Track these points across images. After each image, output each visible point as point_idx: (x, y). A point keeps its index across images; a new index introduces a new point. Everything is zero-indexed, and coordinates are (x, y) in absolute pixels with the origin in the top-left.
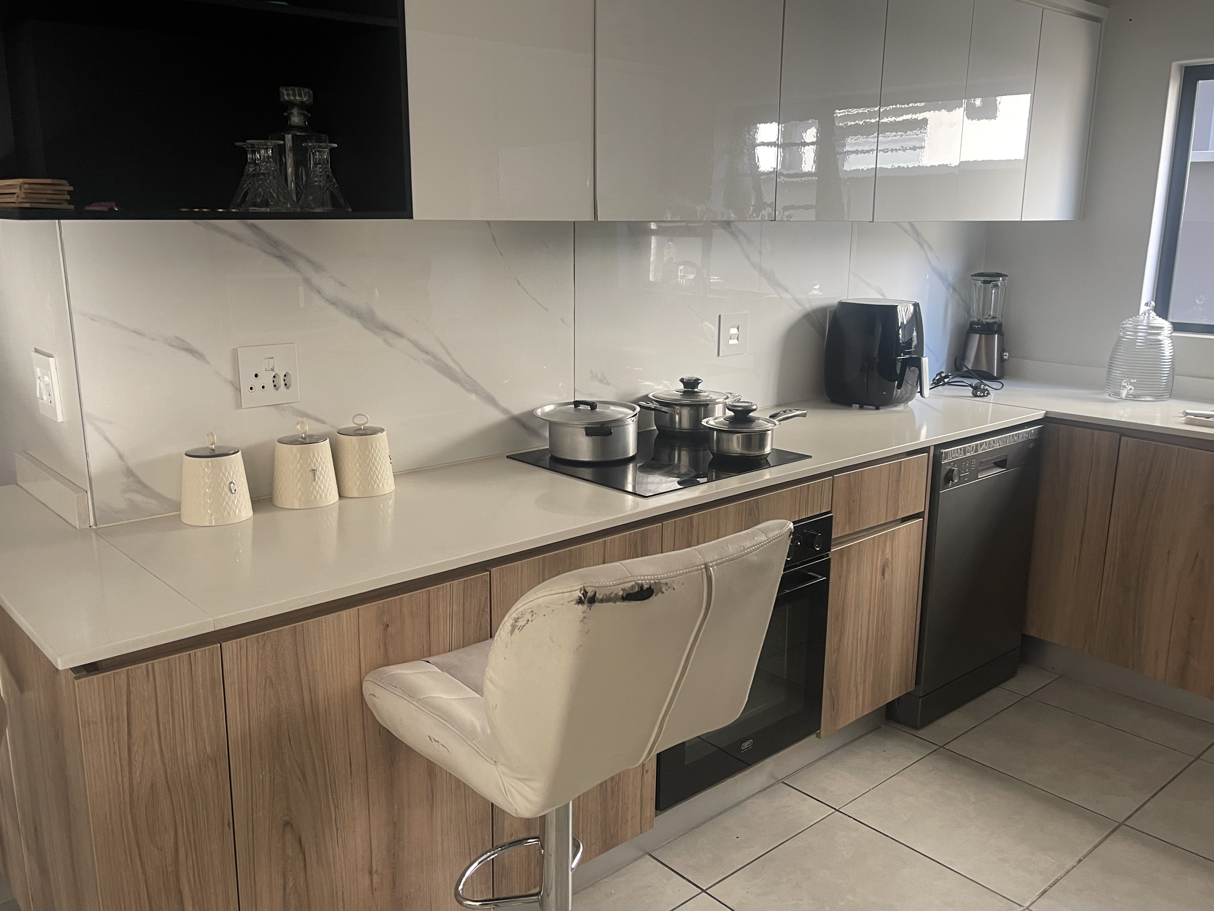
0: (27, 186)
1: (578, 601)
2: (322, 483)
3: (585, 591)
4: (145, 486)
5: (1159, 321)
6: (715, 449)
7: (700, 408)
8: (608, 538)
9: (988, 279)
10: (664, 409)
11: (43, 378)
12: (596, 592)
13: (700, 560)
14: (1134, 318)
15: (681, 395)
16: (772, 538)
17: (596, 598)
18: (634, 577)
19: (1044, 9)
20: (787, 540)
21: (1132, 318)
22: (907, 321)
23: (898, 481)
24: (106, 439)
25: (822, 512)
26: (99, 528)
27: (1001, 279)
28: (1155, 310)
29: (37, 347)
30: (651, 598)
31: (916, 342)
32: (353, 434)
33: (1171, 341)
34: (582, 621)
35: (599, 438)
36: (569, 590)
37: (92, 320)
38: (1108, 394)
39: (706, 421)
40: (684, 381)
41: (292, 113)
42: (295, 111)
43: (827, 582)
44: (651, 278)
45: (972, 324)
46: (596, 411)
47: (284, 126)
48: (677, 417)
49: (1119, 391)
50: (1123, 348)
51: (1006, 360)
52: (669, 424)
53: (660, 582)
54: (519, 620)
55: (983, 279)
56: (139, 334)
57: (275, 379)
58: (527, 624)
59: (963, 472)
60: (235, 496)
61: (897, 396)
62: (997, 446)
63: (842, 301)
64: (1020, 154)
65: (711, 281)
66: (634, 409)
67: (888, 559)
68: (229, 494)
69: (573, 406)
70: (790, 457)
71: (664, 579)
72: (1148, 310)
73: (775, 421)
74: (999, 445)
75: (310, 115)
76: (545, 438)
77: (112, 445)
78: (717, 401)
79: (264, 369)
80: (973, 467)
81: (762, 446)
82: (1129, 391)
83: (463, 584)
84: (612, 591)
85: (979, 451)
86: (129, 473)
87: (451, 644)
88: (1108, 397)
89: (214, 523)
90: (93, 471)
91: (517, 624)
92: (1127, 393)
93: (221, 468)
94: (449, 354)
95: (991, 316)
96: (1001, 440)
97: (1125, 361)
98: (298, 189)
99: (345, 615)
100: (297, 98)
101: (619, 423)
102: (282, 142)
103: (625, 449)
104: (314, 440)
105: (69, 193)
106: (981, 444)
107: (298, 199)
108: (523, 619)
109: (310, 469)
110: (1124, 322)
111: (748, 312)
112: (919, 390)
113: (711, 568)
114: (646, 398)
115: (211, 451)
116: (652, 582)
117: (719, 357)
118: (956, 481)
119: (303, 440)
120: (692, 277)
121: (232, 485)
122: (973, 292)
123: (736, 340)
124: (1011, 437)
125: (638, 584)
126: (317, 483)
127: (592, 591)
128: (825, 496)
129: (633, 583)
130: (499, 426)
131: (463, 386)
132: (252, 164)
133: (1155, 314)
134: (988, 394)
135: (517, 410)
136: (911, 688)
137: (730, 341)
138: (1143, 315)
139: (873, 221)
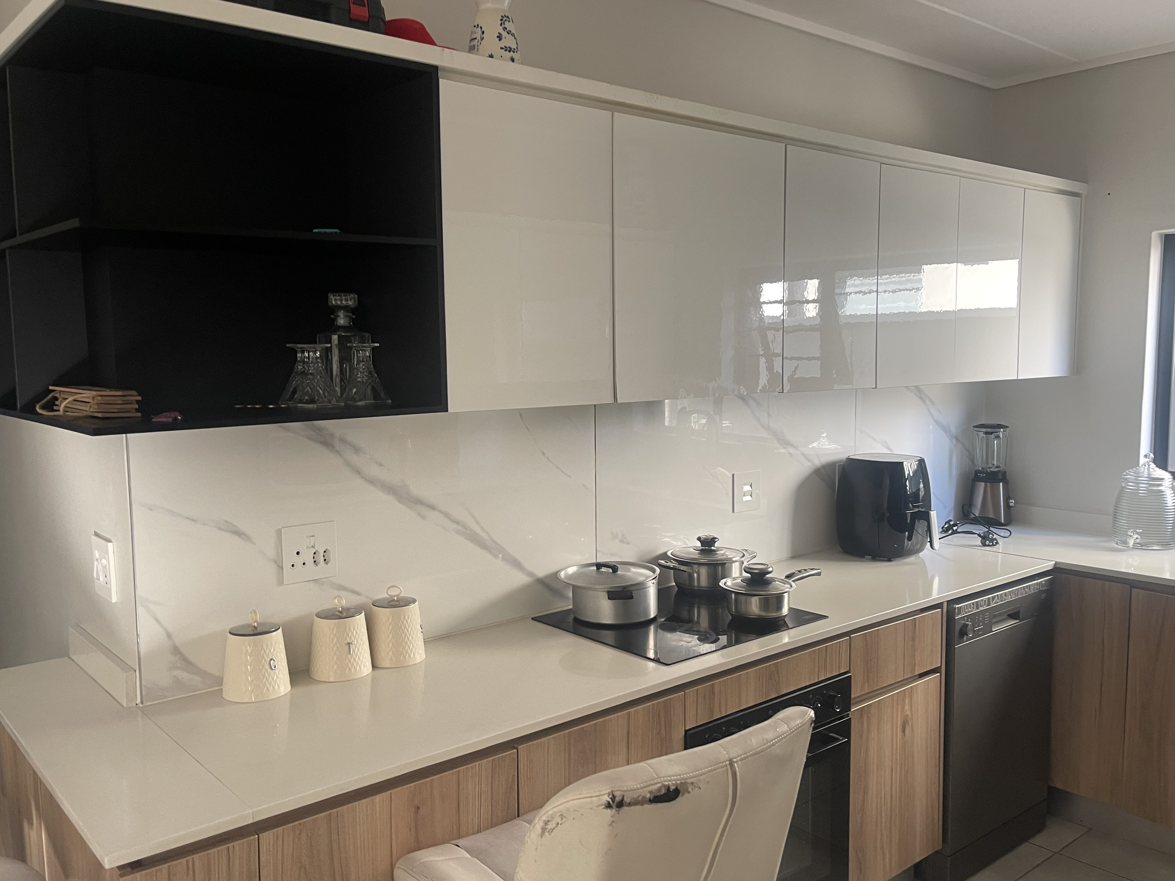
0: (100, 398)
1: (607, 805)
2: (357, 655)
3: (613, 795)
4: (190, 663)
5: (1159, 473)
6: (734, 611)
7: (717, 567)
8: (632, 710)
9: (989, 430)
10: (683, 568)
11: (101, 560)
12: (623, 797)
13: (724, 755)
14: (1134, 469)
15: (698, 553)
16: (794, 728)
17: (624, 802)
18: (659, 778)
19: (1026, 190)
20: (809, 728)
21: (1132, 468)
22: (912, 473)
23: (913, 639)
24: (157, 620)
25: (840, 672)
26: (146, 706)
27: (1002, 430)
28: (1155, 461)
29: (96, 531)
30: (678, 800)
31: (923, 493)
32: (386, 606)
33: (1172, 492)
34: (611, 825)
35: (621, 601)
36: (598, 794)
37: (150, 509)
38: (1115, 543)
39: (723, 583)
40: (702, 540)
41: (339, 316)
42: (341, 314)
43: (848, 743)
44: (666, 424)
45: (977, 472)
46: (618, 574)
47: (331, 327)
48: (695, 575)
49: (1126, 540)
50: (1126, 498)
51: (1012, 507)
52: (687, 582)
53: (686, 783)
54: (549, 823)
55: (984, 430)
56: (193, 520)
57: (315, 556)
58: (556, 827)
59: (976, 625)
60: (275, 672)
61: (908, 548)
62: (1009, 599)
63: (850, 457)
64: (1012, 302)
65: (724, 425)
66: (654, 571)
67: (907, 715)
68: (269, 670)
69: (595, 568)
70: (807, 617)
71: (690, 778)
72: (1147, 462)
73: (790, 581)
74: (1011, 598)
75: (354, 316)
76: (568, 598)
77: (161, 625)
78: (734, 559)
79: (305, 547)
80: (986, 621)
81: (779, 607)
82: (1136, 540)
83: (491, 762)
84: (639, 794)
85: (991, 604)
86: (176, 651)
87: (479, 825)
88: (1116, 545)
89: (253, 699)
90: (143, 651)
91: (547, 827)
92: (1134, 542)
93: (262, 646)
94: (478, 523)
95: (995, 466)
96: (1012, 593)
97: (1128, 511)
98: (343, 383)
99: (378, 801)
100: (344, 302)
101: (641, 586)
102: (329, 345)
103: (646, 610)
104: (351, 614)
105: (137, 402)
106: (993, 598)
107: (342, 395)
108: (553, 822)
109: (346, 642)
110: (1125, 473)
111: (760, 470)
112: (929, 540)
113: (735, 764)
114: (664, 556)
115: (253, 629)
116: (679, 782)
117: (734, 514)
118: (971, 636)
119: (339, 614)
120: (704, 421)
121: (272, 662)
122: (976, 441)
123: (750, 496)
124: (1023, 589)
125: (664, 786)
126: (352, 656)
127: (620, 795)
128: (843, 655)
129: (659, 785)
130: (525, 589)
131: (490, 552)
132: (301, 363)
133: (1155, 466)
134: (997, 543)
135: (541, 572)
136: (939, 846)
137: (744, 497)
138: (1143, 466)
139: (876, 388)
